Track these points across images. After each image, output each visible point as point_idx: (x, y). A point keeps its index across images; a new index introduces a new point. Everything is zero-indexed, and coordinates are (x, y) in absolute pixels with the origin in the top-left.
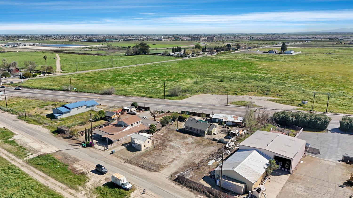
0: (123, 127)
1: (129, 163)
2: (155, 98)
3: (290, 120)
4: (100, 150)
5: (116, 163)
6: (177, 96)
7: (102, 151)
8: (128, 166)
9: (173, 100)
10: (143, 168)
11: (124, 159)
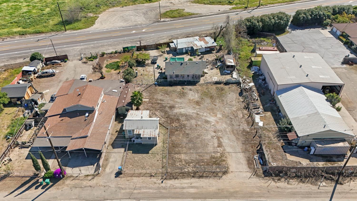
0: (87, 114)
1: (170, 179)
2: (46, 32)
3: (257, 28)
4: (90, 178)
5: (151, 191)
6: (78, 20)
7: (96, 178)
8: (177, 185)
9: (80, 29)
10: (201, 177)
11: (153, 175)
